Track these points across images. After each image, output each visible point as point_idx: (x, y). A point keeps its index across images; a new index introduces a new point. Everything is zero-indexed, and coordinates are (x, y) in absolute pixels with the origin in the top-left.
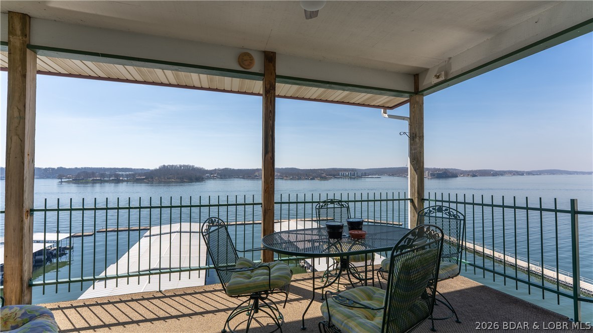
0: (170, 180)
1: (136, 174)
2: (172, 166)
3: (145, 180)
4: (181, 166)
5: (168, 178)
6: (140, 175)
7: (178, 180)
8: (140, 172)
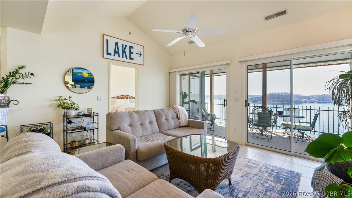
0: (274, 102)
1: (253, 98)
2: (276, 93)
3: (258, 102)
4: (282, 93)
5: (272, 101)
6: (255, 98)
7: (280, 102)
8: (255, 97)
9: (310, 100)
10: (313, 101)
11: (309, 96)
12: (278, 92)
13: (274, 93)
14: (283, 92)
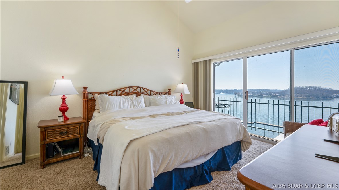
0: (298, 97)
1: (272, 93)
2: (299, 87)
3: (279, 97)
7: (304, 98)
8: (275, 91)
12: (302, 86)
13: (297, 87)
14: (308, 86)
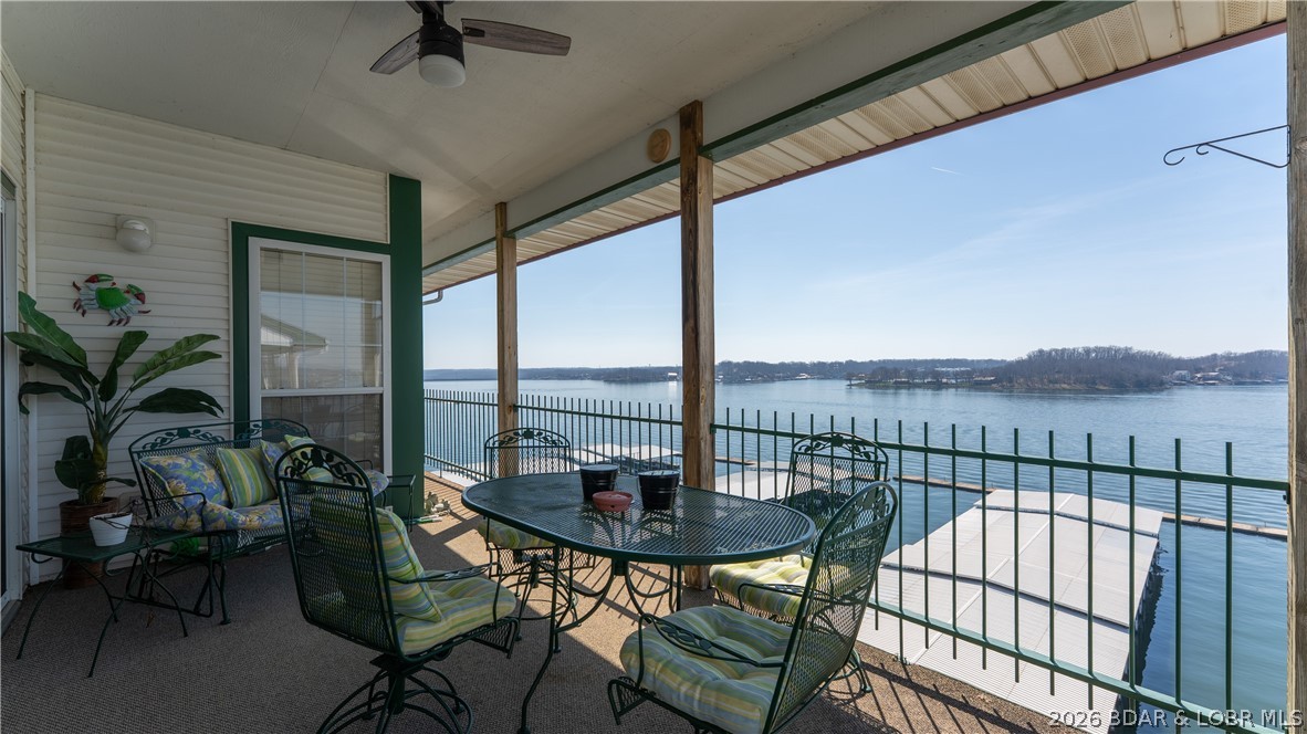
0: (1057, 386)
1: (974, 371)
2: (1063, 350)
3: (994, 385)
4: (1088, 351)
5: (1050, 382)
6: (983, 373)
7: (1078, 387)
8: (984, 367)
9: (1199, 375)
10: (1211, 379)
11: (1197, 360)
12: (1072, 348)
13: (1056, 351)
14: (1092, 346)
